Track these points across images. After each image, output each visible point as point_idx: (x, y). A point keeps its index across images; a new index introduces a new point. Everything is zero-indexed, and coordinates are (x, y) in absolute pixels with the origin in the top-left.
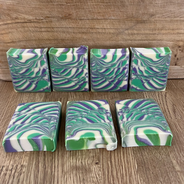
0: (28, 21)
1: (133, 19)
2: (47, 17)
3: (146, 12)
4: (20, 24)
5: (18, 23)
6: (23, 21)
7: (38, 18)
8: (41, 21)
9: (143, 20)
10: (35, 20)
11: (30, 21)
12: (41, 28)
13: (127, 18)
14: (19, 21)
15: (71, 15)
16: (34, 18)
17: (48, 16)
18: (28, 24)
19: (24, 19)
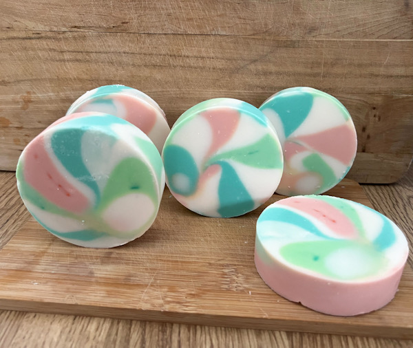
1: (267, 38)
2: (75, 27)
3: (298, 21)
5: (14, 38)
7: (55, 29)
8: (61, 36)
9: (292, 41)
10: (49, 34)
11: (39, 36)
12: (62, 52)
13: (254, 35)
14: (15, 35)
15: (127, 23)
17: (77, 24)
18: (34, 42)
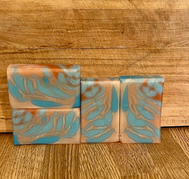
0: (18, 52)
4: (9, 55)
6: (13, 52)
16: (27, 47)
19: (15, 48)
